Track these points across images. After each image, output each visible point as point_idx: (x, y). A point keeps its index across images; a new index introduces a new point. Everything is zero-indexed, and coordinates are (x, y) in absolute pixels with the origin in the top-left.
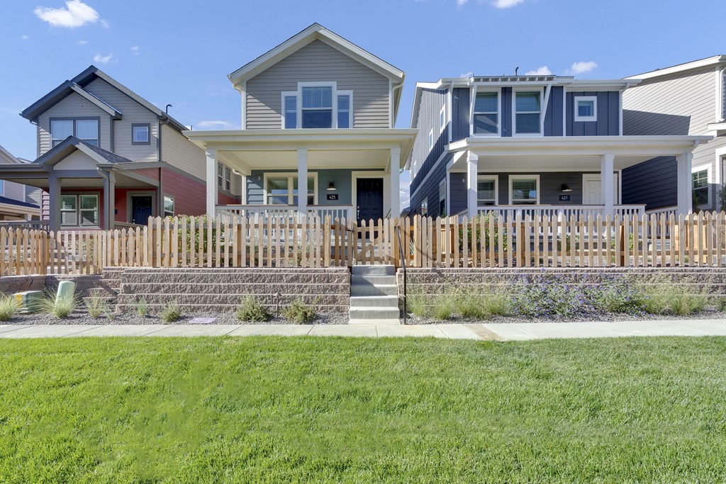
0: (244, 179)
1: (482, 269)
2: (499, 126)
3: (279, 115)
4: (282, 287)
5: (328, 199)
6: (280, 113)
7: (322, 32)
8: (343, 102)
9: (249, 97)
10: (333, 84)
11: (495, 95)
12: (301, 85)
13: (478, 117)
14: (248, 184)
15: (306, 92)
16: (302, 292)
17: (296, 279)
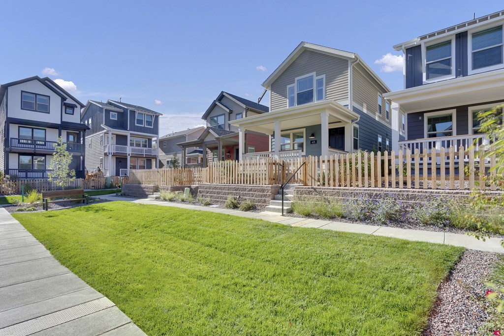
0: (270, 136)
1: (342, 188)
2: (453, 68)
3: (286, 99)
4: (246, 193)
5: (311, 143)
6: (286, 98)
7: (306, 45)
8: (320, 83)
9: (273, 92)
10: (314, 74)
11: (449, 42)
12: (296, 79)
13: (430, 66)
14: (272, 139)
15: (300, 82)
16: (253, 196)
17: (251, 190)
